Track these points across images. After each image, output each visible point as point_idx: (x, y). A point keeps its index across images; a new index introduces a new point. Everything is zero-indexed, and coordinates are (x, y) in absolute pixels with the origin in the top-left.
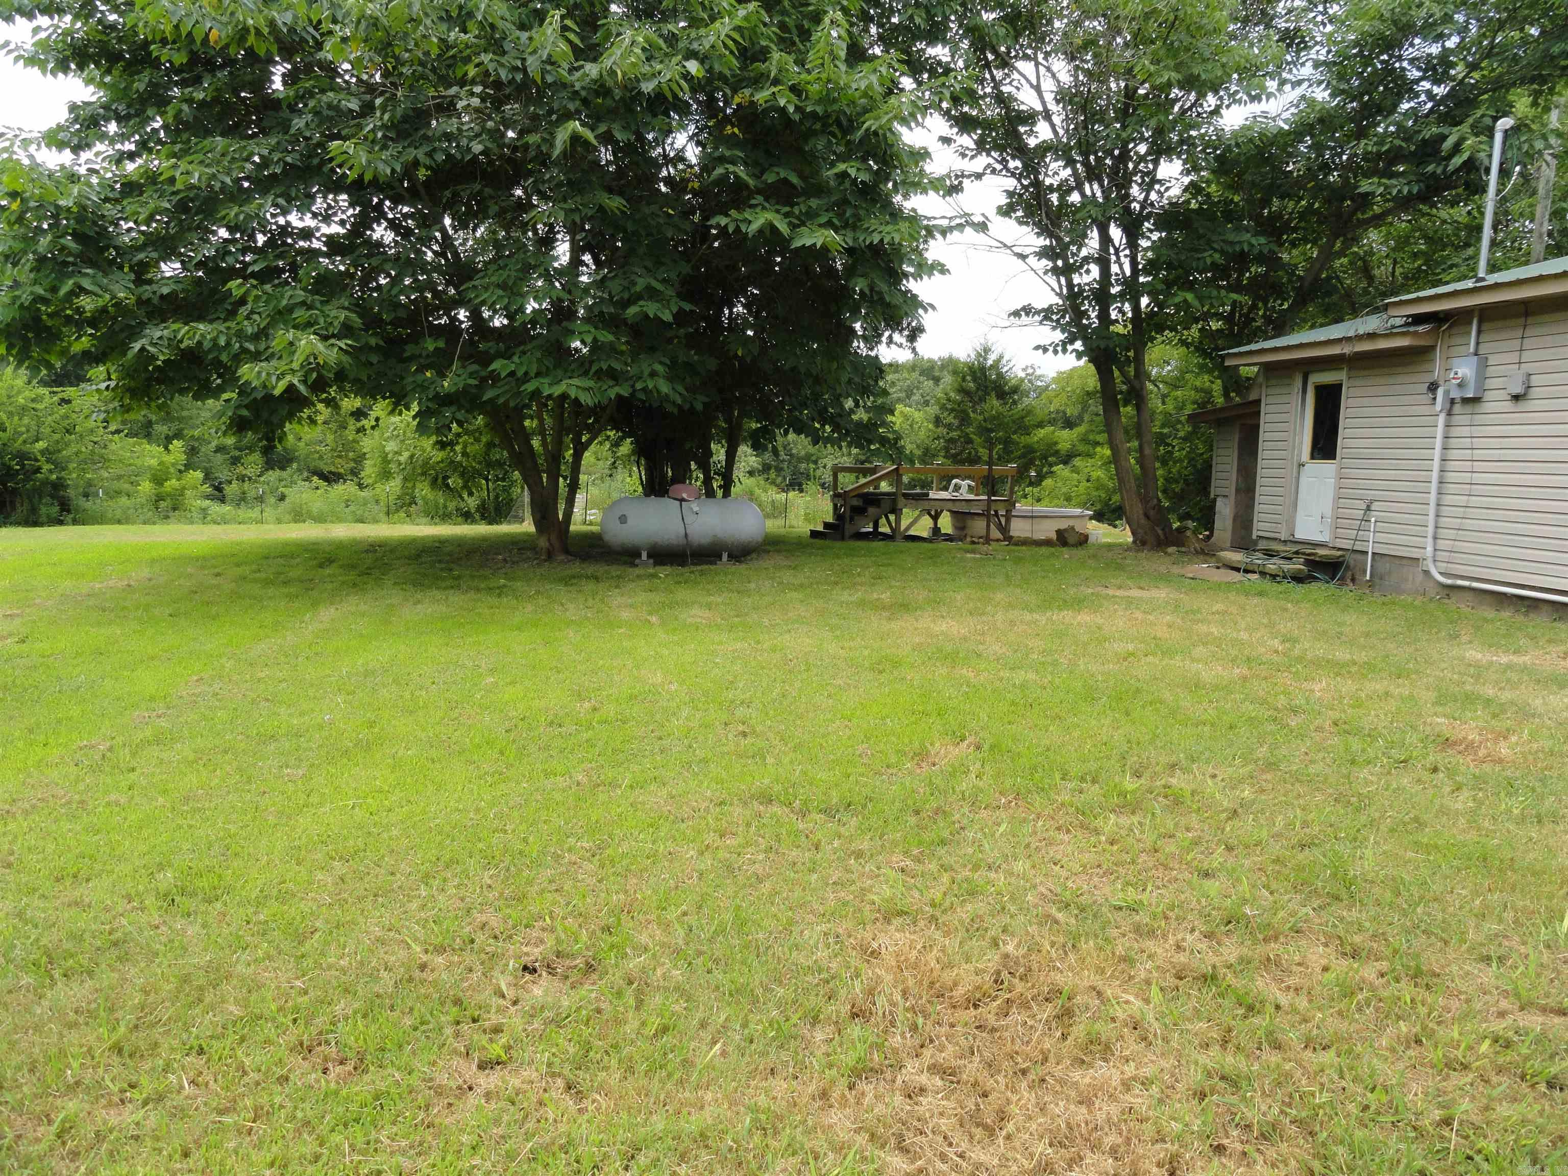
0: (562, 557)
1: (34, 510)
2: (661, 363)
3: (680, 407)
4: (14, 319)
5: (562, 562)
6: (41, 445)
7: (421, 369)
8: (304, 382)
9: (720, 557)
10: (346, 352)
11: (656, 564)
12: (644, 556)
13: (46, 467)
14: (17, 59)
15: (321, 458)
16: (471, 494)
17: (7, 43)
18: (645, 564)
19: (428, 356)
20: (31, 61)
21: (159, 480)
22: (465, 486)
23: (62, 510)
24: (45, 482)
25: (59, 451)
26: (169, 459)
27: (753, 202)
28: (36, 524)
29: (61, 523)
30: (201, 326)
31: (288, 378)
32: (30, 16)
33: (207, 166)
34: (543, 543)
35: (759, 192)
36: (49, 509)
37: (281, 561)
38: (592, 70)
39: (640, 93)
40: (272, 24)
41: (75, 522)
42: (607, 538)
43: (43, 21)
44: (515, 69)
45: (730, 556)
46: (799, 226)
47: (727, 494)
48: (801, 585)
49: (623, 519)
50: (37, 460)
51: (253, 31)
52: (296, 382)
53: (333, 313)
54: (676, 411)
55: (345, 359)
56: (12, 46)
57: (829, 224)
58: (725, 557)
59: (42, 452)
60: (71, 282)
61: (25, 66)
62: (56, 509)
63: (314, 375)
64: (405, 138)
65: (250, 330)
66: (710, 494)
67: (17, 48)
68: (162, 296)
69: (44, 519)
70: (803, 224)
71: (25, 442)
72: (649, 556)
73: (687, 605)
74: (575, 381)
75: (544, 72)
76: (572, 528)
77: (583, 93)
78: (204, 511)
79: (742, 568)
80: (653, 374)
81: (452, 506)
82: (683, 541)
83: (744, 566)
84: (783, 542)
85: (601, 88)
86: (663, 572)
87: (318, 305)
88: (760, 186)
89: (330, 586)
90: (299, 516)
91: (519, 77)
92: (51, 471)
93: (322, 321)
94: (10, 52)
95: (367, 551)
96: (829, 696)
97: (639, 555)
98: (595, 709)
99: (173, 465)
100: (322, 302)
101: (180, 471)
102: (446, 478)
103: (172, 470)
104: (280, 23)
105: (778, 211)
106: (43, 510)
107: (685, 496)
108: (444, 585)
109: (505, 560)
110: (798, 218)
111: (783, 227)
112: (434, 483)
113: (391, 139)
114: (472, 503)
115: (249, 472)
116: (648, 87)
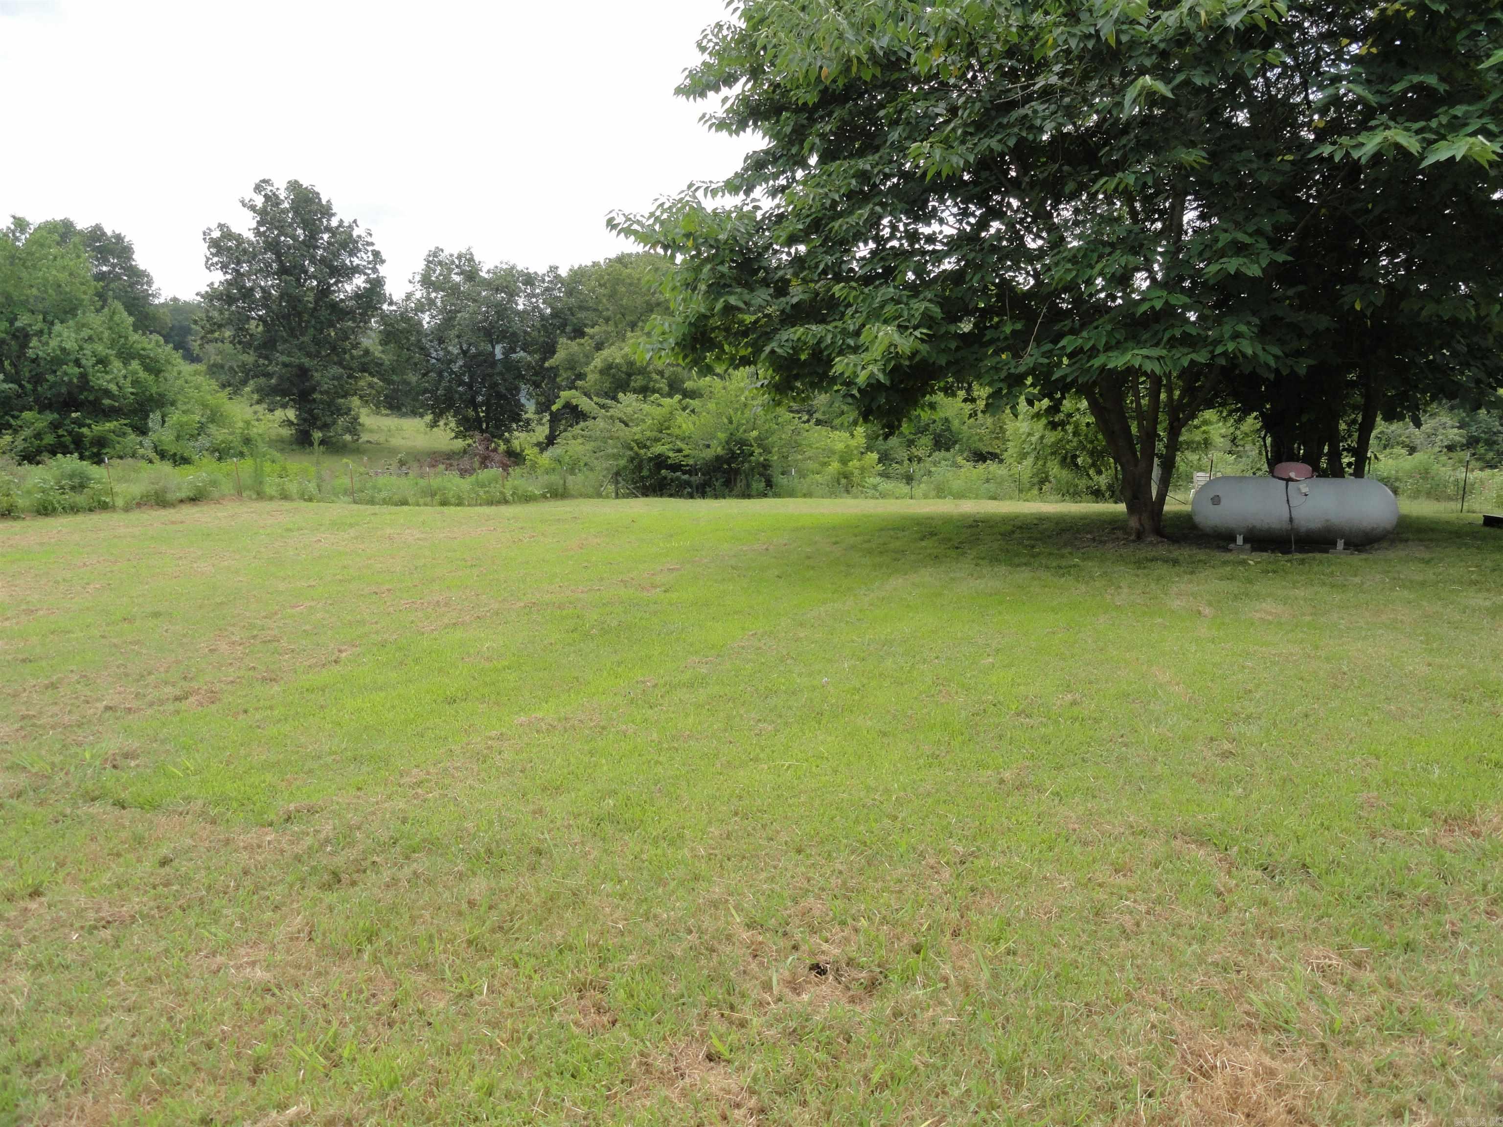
0: (1152, 538)
1: (748, 486)
2: (1248, 323)
3: (1277, 371)
4: (684, 334)
5: (1151, 543)
6: (755, 433)
7: (997, 353)
8: (884, 371)
9: (1334, 544)
10: (922, 340)
11: (1254, 549)
12: (1240, 540)
13: (757, 451)
14: (710, 127)
15: (981, 440)
16: (1099, 472)
17: (704, 116)
18: (1241, 550)
19: (1006, 338)
20: (721, 125)
21: (844, 461)
22: (1094, 465)
23: (767, 486)
24: (759, 463)
25: (767, 438)
26: (853, 443)
27: (1373, 123)
28: (749, 497)
29: (765, 496)
30: (814, 327)
31: (870, 367)
32: (717, 89)
33: (822, 187)
34: (1134, 523)
35: (1383, 109)
36: (758, 485)
37: (892, 533)
38: (1170, 18)
39: (1227, 29)
40: (871, 51)
41: (777, 495)
42: (1198, 519)
43: (725, 91)
44: (1089, 36)
45: (1348, 545)
46: (1436, 141)
47: (1359, 473)
48: (1423, 584)
49: (1216, 500)
50: (752, 446)
51: (855, 61)
52: (876, 371)
53: (916, 306)
54: (1272, 377)
55: (924, 348)
56: (707, 117)
57: (1484, 131)
58: (1340, 544)
59: (756, 439)
60: (722, 300)
61: (717, 131)
62: (763, 484)
63: (893, 363)
64: (982, 132)
65: (851, 328)
66: (1336, 471)
67: (711, 117)
68: (793, 306)
69: (754, 493)
70: (1443, 137)
71: (745, 431)
72: (1246, 540)
73: (1259, 596)
74: (1145, 352)
75: (1118, 32)
76: (1166, 508)
77: (1162, 46)
78: (875, 487)
79: (1357, 559)
80: (1236, 336)
81: (1082, 483)
82: (1285, 525)
83: (1364, 556)
84: (1432, 530)
85: (1183, 37)
86: (1253, 559)
87: (905, 299)
88: (1385, 100)
89: (913, 557)
90: (941, 492)
91: (1090, 44)
92: (760, 454)
93: (906, 313)
94: (706, 122)
95: (971, 526)
96: (1369, 723)
97: (1234, 540)
98: (1074, 703)
99: (857, 448)
100: (908, 297)
101: (862, 453)
102: (1075, 457)
103: (855, 452)
104: (877, 48)
105: (1407, 129)
106: (755, 485)
107: (1292, 475)
108: (1016, 560)
109: (1094, 539)
110: (1436, 133)
111: (1412, 144)
112: (1063, 462)
113: (971, 134)
114: (1103, 481)
115: (920, 453)
116: (1233, 21)
